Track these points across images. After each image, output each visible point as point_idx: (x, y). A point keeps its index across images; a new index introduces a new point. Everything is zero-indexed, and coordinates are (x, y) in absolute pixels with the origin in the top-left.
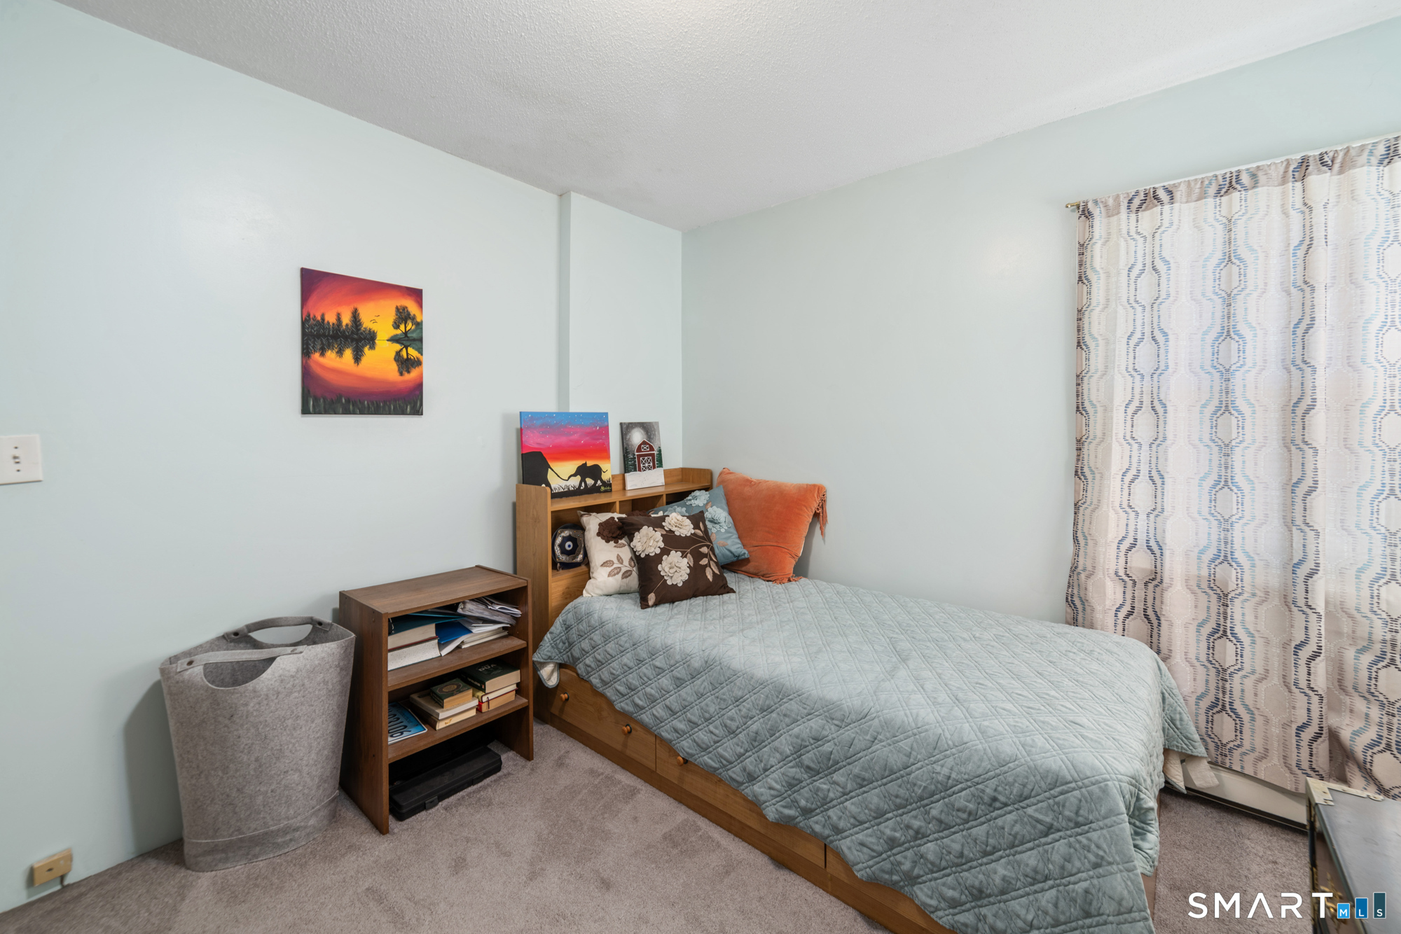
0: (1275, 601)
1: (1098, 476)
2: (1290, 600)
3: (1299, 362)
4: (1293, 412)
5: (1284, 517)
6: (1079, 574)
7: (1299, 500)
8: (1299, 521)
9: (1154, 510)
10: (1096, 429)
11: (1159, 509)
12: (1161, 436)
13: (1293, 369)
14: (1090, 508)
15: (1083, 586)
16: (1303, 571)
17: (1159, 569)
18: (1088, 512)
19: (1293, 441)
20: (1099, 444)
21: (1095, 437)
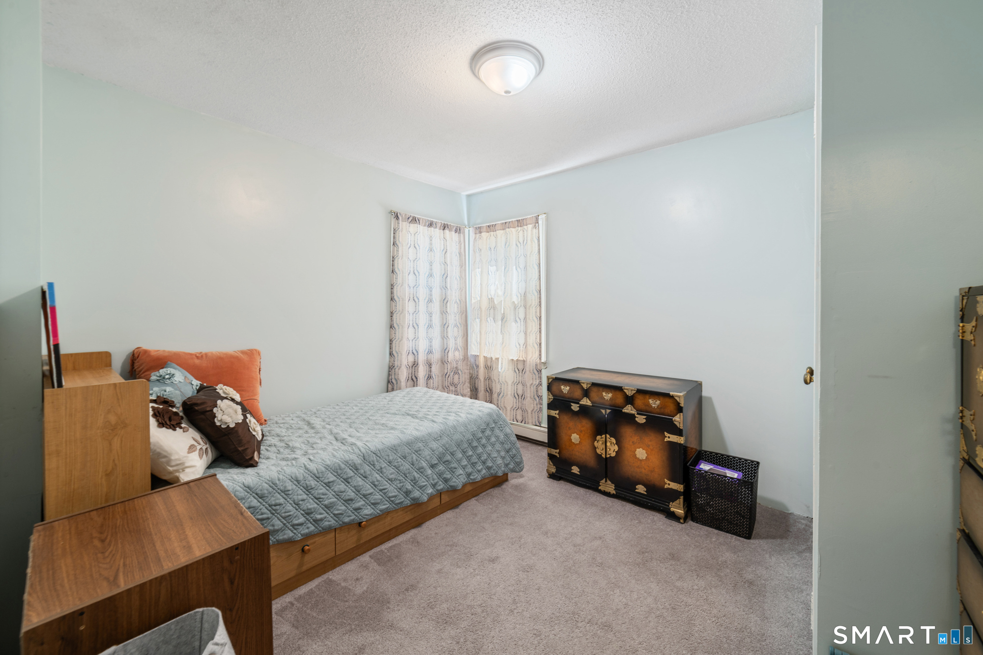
0: (440, 363)
1: (400, 327)
2: (443, 361)
3: (444, 287)
4: (443, 302)
5: (441, 336)
6: (395, 369)
7: (445, 330)
8: (446, 337)
9: (415, 338)
10: (399, 307)
11: (417, 337)
12: (417, 310)
13: (443, 289)
14: (398, 341)
15: (397, 373)
16: (446, 352)
17: (416, 360)
18: (397, 342)
19: (443, 312)
20: (401, 314)
21: (399, 311)
